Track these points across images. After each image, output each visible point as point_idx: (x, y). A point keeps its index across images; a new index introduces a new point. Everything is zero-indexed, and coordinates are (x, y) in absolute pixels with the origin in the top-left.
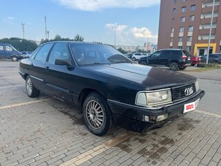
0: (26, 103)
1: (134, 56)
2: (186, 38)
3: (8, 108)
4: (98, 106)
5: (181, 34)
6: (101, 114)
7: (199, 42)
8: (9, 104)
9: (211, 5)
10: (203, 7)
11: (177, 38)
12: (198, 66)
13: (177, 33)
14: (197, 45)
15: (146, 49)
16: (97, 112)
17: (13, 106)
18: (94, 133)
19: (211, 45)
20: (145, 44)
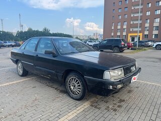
0: (19, 81)
1: (88, 43)
2: (122, 30)
3: (7, 85)
4: (77, 81)
5: (119, 27)
6: (79, 86)
7: (131, 32)
8: (7, 82)
9: (138, 7)
10: (133, 8)
11: (116, 30)
12: (132, 49)
13: (116, 26)
14: (129, 35)
15: (95, 38)
16: (77, 85)
17: (11, 83)
18: (74, 99)
19: (139, 34)
20: (94, 34)
